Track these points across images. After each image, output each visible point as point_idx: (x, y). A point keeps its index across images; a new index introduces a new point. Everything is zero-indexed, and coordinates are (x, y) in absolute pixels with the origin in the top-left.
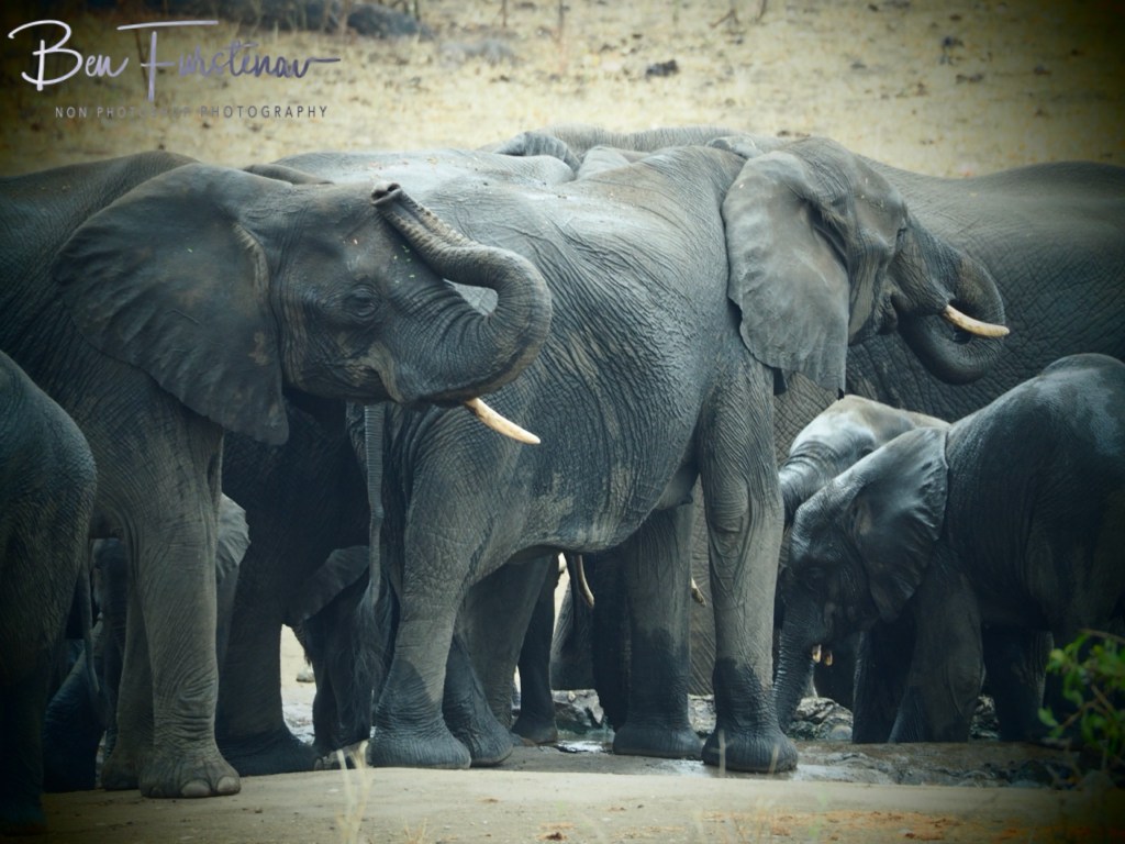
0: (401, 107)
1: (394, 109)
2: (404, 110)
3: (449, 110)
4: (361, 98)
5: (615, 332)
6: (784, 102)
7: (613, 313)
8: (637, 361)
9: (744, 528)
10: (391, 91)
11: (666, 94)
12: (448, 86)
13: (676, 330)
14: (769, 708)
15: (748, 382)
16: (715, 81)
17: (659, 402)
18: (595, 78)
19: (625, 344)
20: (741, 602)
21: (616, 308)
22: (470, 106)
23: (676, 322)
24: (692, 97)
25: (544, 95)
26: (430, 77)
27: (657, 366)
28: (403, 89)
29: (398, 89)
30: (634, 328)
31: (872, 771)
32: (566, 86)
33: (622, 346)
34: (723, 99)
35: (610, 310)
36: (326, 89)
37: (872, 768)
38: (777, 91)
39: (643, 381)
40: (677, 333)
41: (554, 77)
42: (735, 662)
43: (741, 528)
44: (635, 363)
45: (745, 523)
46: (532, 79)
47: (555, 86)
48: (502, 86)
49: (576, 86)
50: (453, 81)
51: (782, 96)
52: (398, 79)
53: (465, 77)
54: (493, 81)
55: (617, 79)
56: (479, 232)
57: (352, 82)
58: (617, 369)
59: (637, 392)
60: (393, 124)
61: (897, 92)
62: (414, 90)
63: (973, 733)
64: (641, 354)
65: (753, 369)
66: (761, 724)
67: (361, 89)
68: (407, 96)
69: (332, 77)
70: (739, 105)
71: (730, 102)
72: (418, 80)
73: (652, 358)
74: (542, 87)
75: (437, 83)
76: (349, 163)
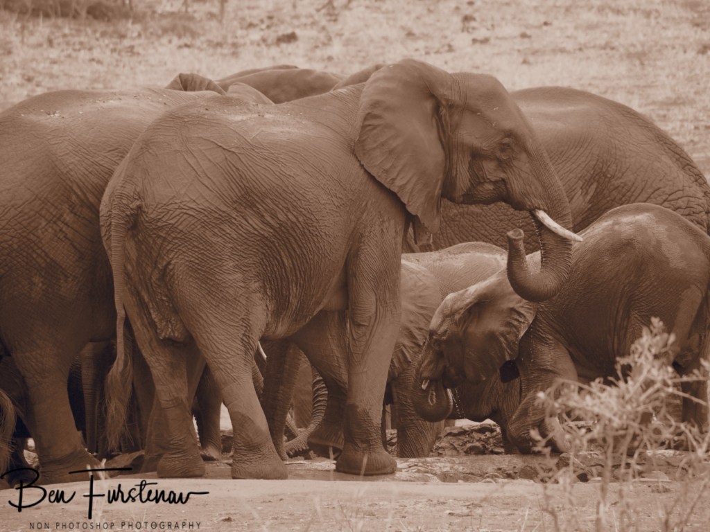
0: (122, 65)
1: (117, 66)
2: (124, 66)
3: (152, 66)
4: (96, 59)
5: (281, 207)
6: (364, 57)
7: (279, 195)
8: (298, 224)
9: (372, 324)
10: (115, 55)
11: (290, 54)
12: (151, 51)
13: (329, 202)
14: (376, 436)
15: (382, 231)
16: (320, 45)
17: (314, 249)
18: (244, 45)
19: (289, 214)
20: (365, 370)
21: (281, 191)
22: (165, 64)
23: (329, 197)
24: (306, 55)
25: (212, 55)
26: (140, 45)
27: (313, 226)
28: (123, 53)
29: (119, 54)
30: (295, 203)
31: (428, 474)
32: (226, 50)
33: (286, 215)
34: (326, 56)
35: (276, 193)
36: (74, 54)
37: (427, 472)
38: (360, 51)
39: (303, 236)
40: (329, 204)
41: (219, 45)
42: (357, 407)
43: (369, 324)
44: (297, 226)
45: (373, 320)
46: (205, 46)
47: (219, 50)
48: (186, 51)
49: (232, 50)
50: (155, 48)
51: (363, 54)
52: (119, 47)
53: (162, 45)
54: (180, 47)
55: (259, 45)
56: (192, 143)
57: (90, 49)
58: (285, 231)
59: (300, 243)
60: (117, 76)
61: (435, 50)
62: (129, 54)
63: (490, 450)
64: (301, 219)
65: (387, 224)
66: (373, 445)
67: (96, 54)
68: (126, 58)
69: (77, 47)
70: (336, 60)
71: (330, 58)
72: (132, 47)
73: (309, 221)
74: (211, 51)
75: (144, 49)
76: (84, 98)
